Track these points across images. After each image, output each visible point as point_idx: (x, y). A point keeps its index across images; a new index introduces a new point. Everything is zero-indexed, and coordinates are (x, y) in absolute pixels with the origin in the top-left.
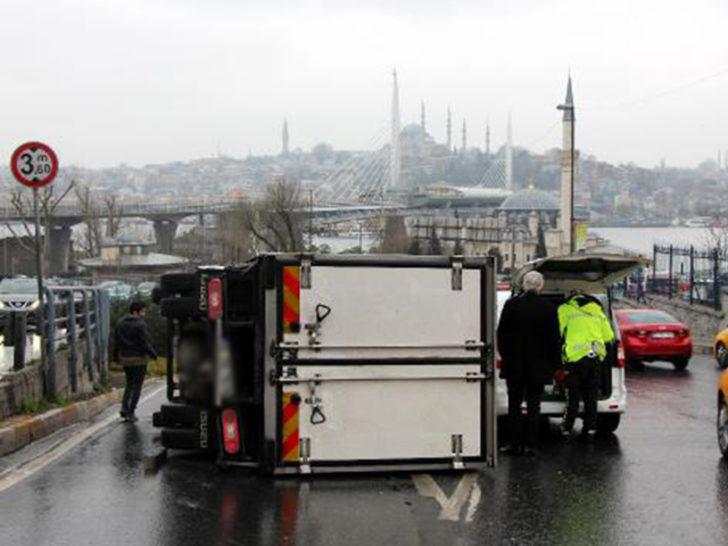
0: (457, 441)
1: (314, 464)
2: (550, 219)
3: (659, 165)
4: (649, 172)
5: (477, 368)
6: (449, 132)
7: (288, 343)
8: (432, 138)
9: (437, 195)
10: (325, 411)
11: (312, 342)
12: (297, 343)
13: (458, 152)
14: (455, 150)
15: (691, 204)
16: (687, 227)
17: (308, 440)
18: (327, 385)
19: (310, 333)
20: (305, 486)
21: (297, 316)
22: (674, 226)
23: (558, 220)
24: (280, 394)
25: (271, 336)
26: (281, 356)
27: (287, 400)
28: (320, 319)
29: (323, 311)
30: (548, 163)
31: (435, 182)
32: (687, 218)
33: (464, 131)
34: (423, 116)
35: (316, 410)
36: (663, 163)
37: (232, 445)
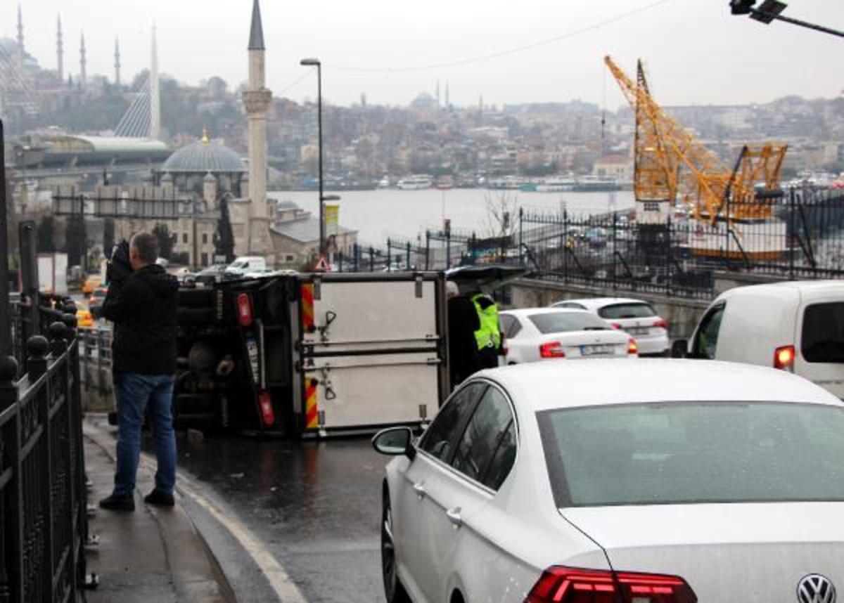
0: (423, 410)
1: (328, 430)
2: (232, 186)
3: (359, 102)
4: (347, 112)
5: (434, 355)
6: (60, 52)
7: (308, 341)
8: (35, 60)
9: (57, 148)
10: (335, 390)
11: (324, 339)
12: (312, 341)
13: (75, 81)
14: (70, 78)
15: (404, 156)
16: (400, 188)
17: (323, 412)
18: (335, 371)
19: (322, 333)
20: (323, 445)
21: (312, 321)
22: (382, 187)
23: (243, 185)
24: (303, 379)
25: (295, 336)
26: (303, 350)
27: (308, 383)
28: (329, 322)
29: (331, 316)
30: (207, 100)
31: (43, 126)
32: (399, 176)
33: (83, 51)
34: (20, 27)
35: (328, 390)
36: (363, 99)
37: (269, 418)
